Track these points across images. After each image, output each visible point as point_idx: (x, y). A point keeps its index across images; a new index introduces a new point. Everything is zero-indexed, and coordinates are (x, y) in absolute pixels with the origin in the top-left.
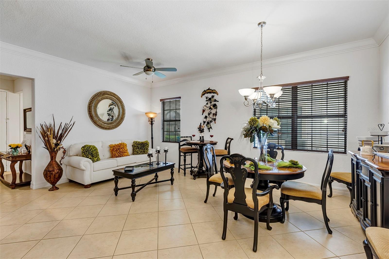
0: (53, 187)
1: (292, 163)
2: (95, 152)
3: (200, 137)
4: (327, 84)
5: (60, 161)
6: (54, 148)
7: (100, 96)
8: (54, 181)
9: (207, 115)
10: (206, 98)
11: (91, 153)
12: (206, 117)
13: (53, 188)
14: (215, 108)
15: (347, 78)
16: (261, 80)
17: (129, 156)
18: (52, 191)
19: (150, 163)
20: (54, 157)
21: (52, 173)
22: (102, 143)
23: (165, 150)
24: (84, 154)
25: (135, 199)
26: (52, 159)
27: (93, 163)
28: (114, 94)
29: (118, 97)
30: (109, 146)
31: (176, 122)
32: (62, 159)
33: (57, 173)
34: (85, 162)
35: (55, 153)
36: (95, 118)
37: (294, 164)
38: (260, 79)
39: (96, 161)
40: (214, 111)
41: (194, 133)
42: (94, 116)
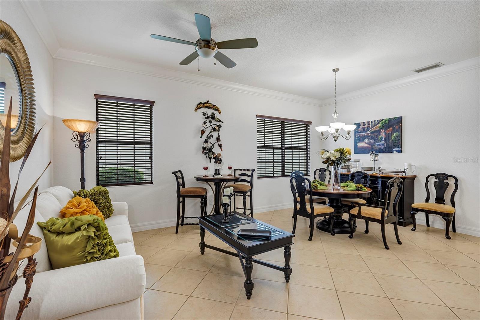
9: (207, 139)
10: (203, 114)
12: (206, 142)
16: (336, 117)
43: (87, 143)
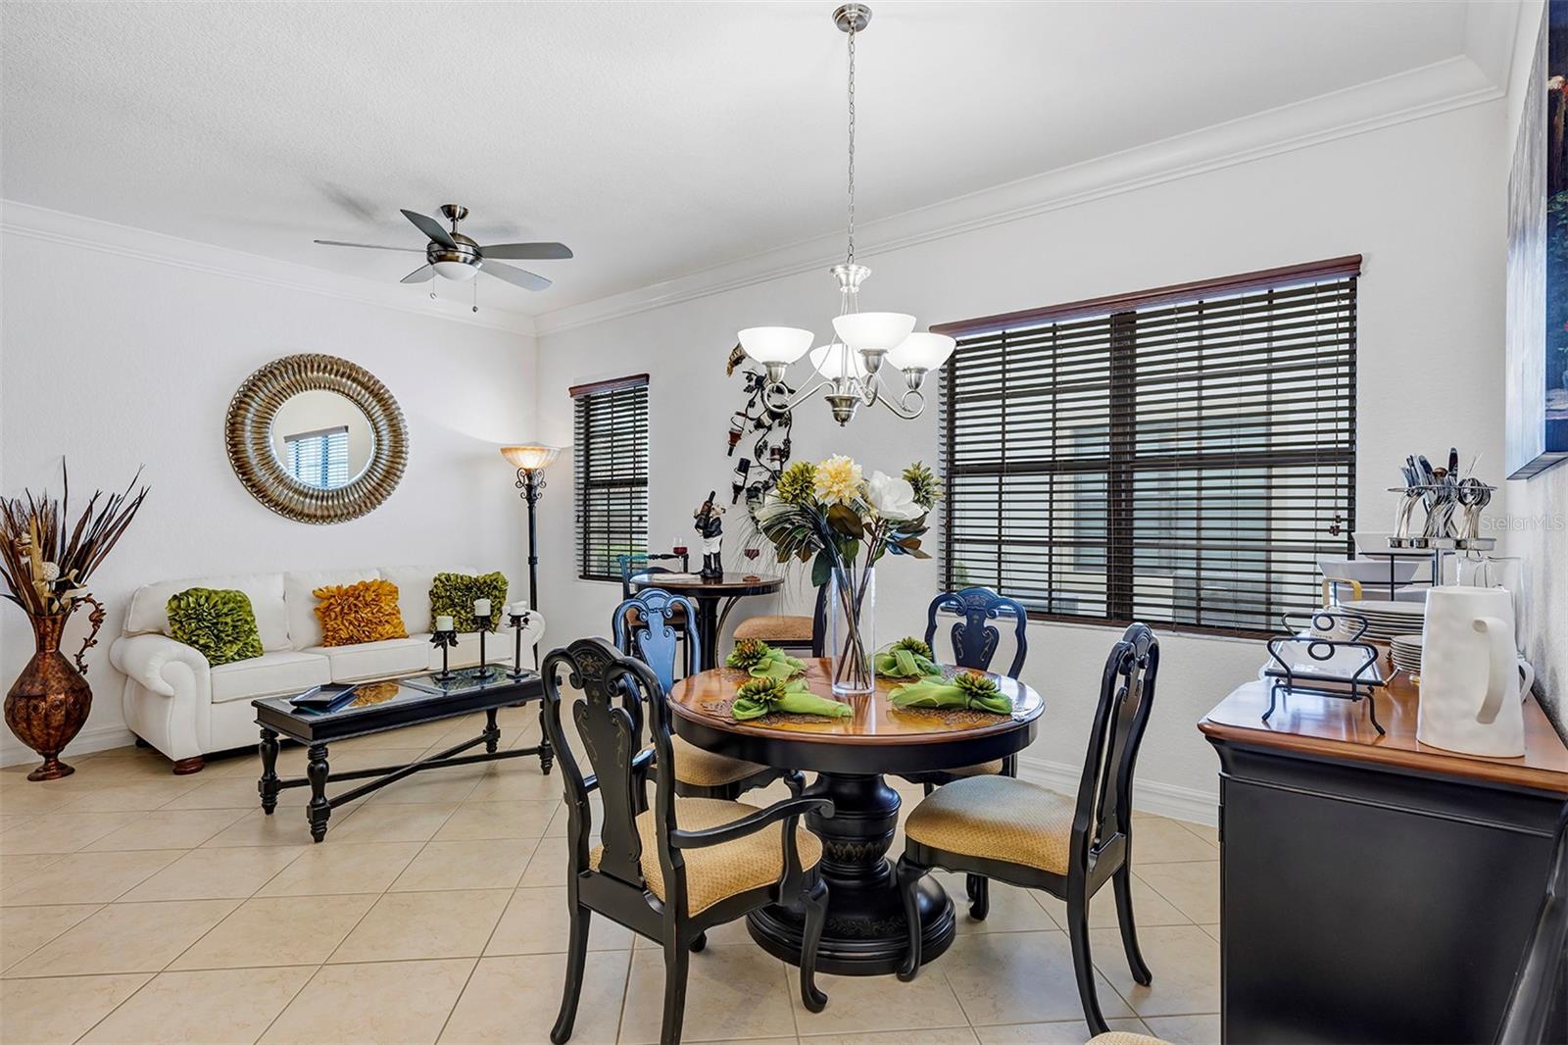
0: (47, 762)
1: (964, 688)
2: (229, 620)
3: (705, 556)
4: (1271, 296)
5: (79, 657)
6: (51, 601)
7: (281, 375)
8: (48, 741)
9: (751, 457)
10: (747, 378)
11: (213, 624)
12: (744, 466)
13: (46, 768)
14: (780, 425)
15: (1353, 267)
16: (848, 285)
17: (408, 637)
18: (39, 779)
19: (445, 673)
20: (49, 639)
21: (36, 708)
22: (285, 579)
23: (513, 617)
24: (179, 628)
25: (324, 833)
26: (41, 646)
27: (211, 666)
28: (352, 367)
29: (369, 380)
30: (314, 592)
31: (633, 489)
32: (88, 649)
33: (57, 706)
34: (171, 663)
35: (54, 622)
36: (261, 474)
37: (975, 695)
38: (844, 282)
39: (234, 660)
40: (776, 438)
41: (681, 540)
42: (254, 463)
43: (539, 490)
